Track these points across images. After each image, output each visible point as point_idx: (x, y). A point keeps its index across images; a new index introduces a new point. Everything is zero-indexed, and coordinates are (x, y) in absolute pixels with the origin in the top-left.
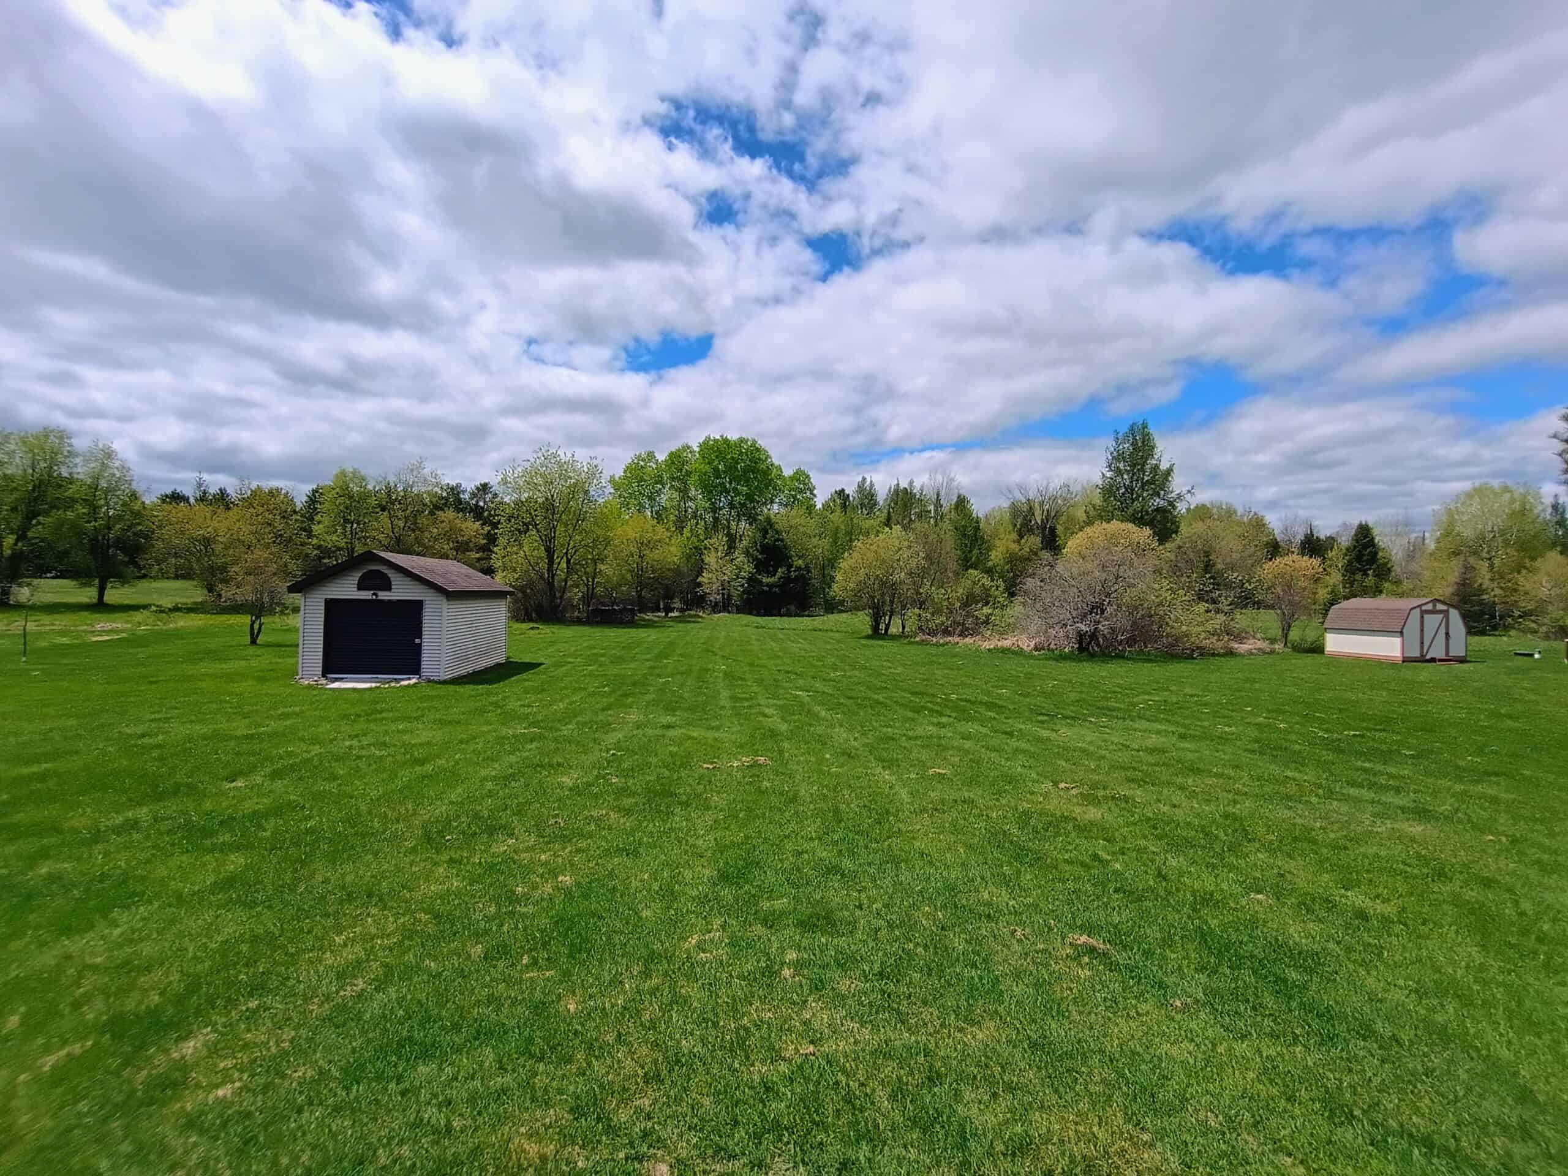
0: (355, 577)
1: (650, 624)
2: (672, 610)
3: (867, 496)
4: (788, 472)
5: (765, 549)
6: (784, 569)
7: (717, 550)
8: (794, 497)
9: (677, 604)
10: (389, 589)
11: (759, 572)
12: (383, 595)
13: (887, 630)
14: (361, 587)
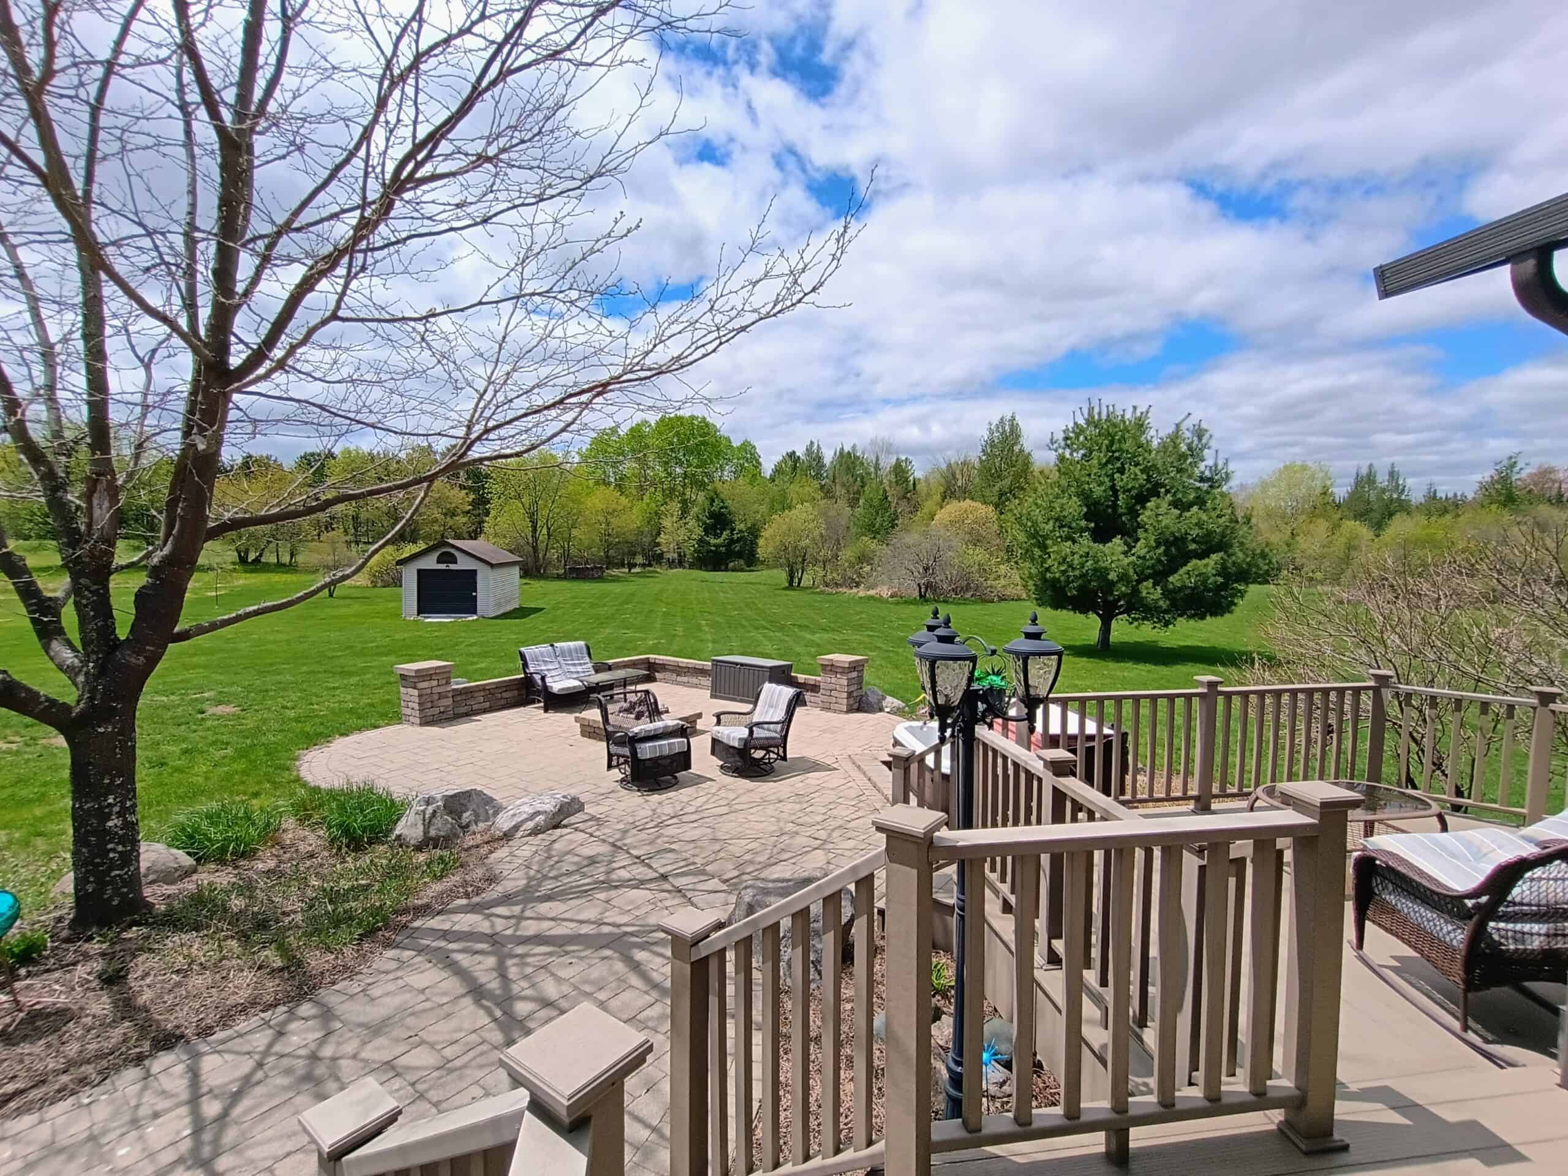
0: (435, 556)
1: (616, 579)
2: (635, 565)
3: (815, 458)
4: (736, 444)
5: (712, 515)
6: (728, 532)
7: (672, 516)
8: (742, 466)
9: (639, 559)
10: (456, 562)
11: (707, 534)
12: (452, 567)
13: (799, 583)
14: (438, 562)
